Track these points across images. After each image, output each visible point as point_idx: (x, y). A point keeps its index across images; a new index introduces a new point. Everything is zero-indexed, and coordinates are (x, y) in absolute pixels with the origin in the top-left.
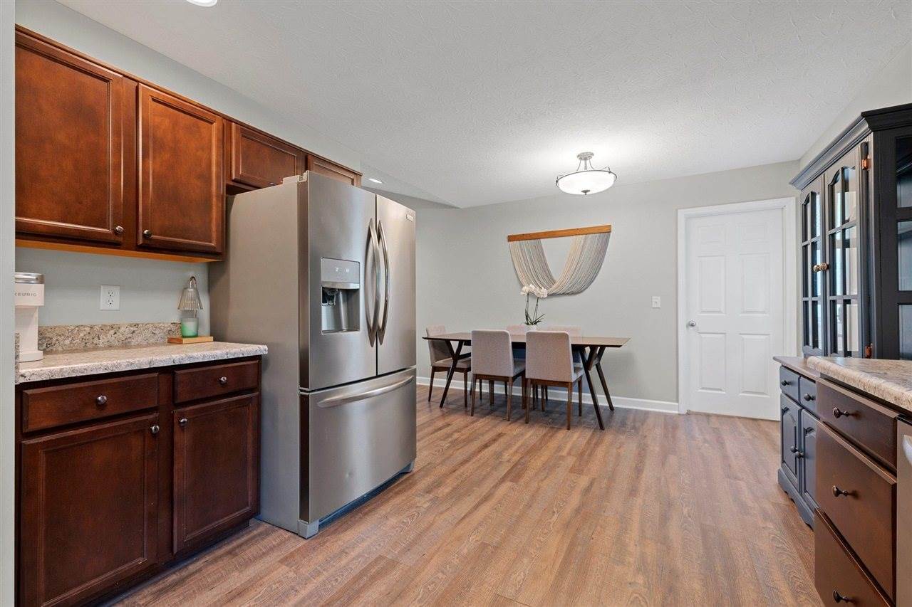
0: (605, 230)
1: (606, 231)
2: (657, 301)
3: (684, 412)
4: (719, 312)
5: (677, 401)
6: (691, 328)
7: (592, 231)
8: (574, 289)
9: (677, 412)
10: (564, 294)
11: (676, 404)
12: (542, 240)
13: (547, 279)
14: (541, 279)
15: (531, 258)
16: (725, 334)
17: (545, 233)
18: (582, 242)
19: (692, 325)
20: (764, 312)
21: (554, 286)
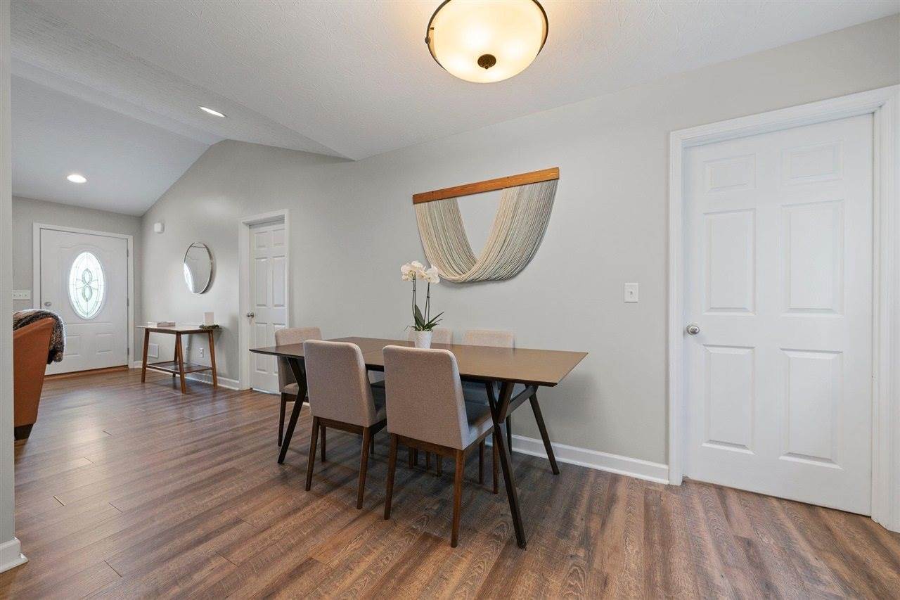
0: (551, 176)
1: (551, 178)
2: (632, 290)
3: (677, 481)
4: (744, 310)
5: (667, 462)
6: (691, 337)
7: (531, 180)
8: (503, 273)
9: (666, 482)
10: (488, 280)
11: (665, 467)
12: (459, 200)
13: (464, 257)
14: (455, 256)
15: (443, 227)
16: (752, 348)
17: (463, 187)
18: (516, 198)
19: (694, 332)
20: (829, 310)
21: (474, 269)
